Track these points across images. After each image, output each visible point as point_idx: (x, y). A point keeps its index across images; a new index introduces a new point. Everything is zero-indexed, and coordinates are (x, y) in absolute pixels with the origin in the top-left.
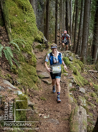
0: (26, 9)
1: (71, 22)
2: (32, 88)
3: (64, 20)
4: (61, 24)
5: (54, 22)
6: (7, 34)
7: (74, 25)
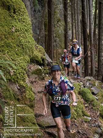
0: (14, 10)
1: (91, 27)
3: (80, 24)
4: (74, 31)
5: (62, 28)
7: (97, 33)
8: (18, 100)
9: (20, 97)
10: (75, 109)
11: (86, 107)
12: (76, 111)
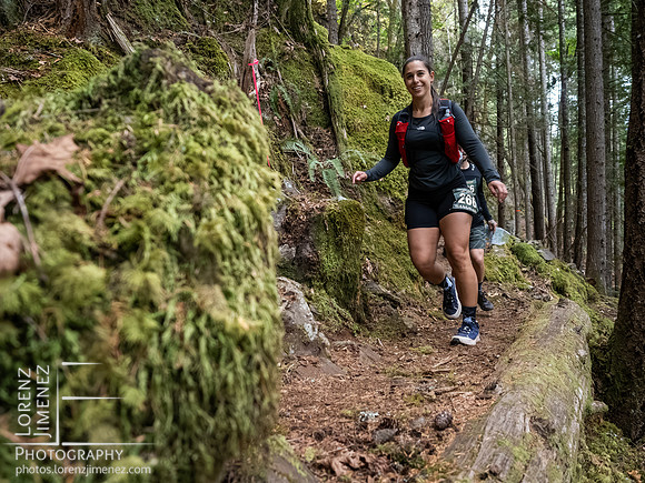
2: (404, 291)
6: (336, 144)
8: (390, 219)
9: (393, 216)
10: (501, 267)
11: (524, 272)
12: (501, 270)
